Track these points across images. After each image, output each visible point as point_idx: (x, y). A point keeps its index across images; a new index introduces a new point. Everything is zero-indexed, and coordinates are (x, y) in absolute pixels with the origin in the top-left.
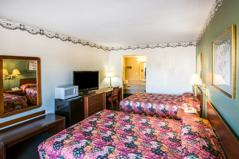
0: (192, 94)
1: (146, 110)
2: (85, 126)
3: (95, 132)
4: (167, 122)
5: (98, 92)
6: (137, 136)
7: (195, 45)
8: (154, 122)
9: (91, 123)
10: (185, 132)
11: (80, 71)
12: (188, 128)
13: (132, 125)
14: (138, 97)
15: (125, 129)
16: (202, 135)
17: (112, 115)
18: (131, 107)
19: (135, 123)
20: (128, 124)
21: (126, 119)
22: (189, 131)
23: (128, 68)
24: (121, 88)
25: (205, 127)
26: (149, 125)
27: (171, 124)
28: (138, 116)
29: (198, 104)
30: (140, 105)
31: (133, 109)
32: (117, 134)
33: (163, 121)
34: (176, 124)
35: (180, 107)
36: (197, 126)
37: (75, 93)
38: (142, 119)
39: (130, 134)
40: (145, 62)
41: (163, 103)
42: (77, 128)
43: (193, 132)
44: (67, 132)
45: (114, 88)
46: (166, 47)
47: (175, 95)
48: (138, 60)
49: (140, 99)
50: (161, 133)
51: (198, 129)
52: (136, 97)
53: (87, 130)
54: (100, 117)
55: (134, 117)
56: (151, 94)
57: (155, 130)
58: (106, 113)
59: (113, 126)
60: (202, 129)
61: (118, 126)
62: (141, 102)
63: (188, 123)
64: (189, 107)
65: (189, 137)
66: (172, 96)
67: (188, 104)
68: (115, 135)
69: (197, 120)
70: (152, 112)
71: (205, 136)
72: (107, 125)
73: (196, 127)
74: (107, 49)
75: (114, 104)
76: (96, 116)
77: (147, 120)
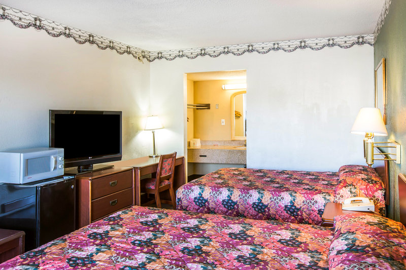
0: (363, 167)
1: (246, 208)
2: (77, 244)
3: (102, 257)
4: (297, 230)
5: (118, 166)
6: (216, 263)
7: (373, 42)
8: (262, 232)
9: (95, 236)
10: (340, 248)
11: (73, 111)
12: (347, 239)
13: (205, 237)
14: (225, 177)
15: (185, 248)
16: (383, 252)
17: (155, 216)
18: (206, 201)
19: (212, 233)
20: (193, 237)
21: (189, 226)
22: (349, 244)
23: (200, 108)
24: (183, 158)
25: (392, 235)
26: (250, 239)
27: (306, 235)
28: (222, 219)
29: (377, 189)
30: (229, 196)
31: (210, 206)
32: (162, 259)
33: (286, 229)
34: (318, 234)
35: (332, 198)
36: (371, 233)
37: (55, 168)
38: (232, 226)
39: (197, 259)
40: (245, 92)
41: (287, 190)
42: (54, 249)
43: (358, 246)
44: (23, 261)
45: (164, 158)
46: (298, 50)
47: (322, 173)
48: (227, 87)
49: (230, 182)
50: (278, 254)
51: (372, 239)
52: (219, 178)
53: (82, 254)
54: (121, 223)
55: (211, 221)
56: (260, 171)
57: (262, 248)
58: (138, 214)
59: (154, 242)
60: (383, 239)
61: (167, 242)
62: (231, 189)
63: (349, 227)
64: (354, 196)
65: (348, 257)
66: (313, 175)
67: (353, 190)
68: (158, 261)
69: (371, 221)
70: (260, 214)
71: (389, 254)
72: (137, 240)
73: (368, 235)
74: (145, 57)
75: (163, 201)
76: (111, 221)
77: (243, 227)
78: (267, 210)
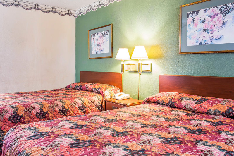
78: (68, 113)
